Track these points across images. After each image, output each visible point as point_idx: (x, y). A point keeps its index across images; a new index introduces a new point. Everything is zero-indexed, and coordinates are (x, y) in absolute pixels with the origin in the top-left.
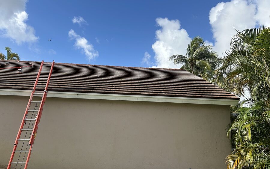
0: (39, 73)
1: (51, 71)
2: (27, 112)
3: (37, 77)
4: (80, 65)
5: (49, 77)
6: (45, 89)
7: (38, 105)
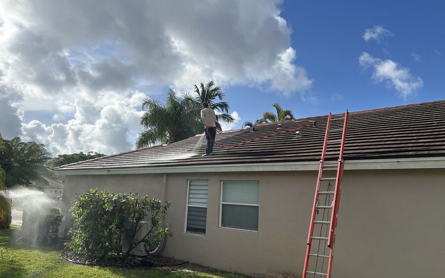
0: (326, 133)
1: (344, 127)
2: (318, 194)
3: (325, 139)
4: (392, 108)
5: (343, 137)
6: (340, 158)
7: (331, 183)
